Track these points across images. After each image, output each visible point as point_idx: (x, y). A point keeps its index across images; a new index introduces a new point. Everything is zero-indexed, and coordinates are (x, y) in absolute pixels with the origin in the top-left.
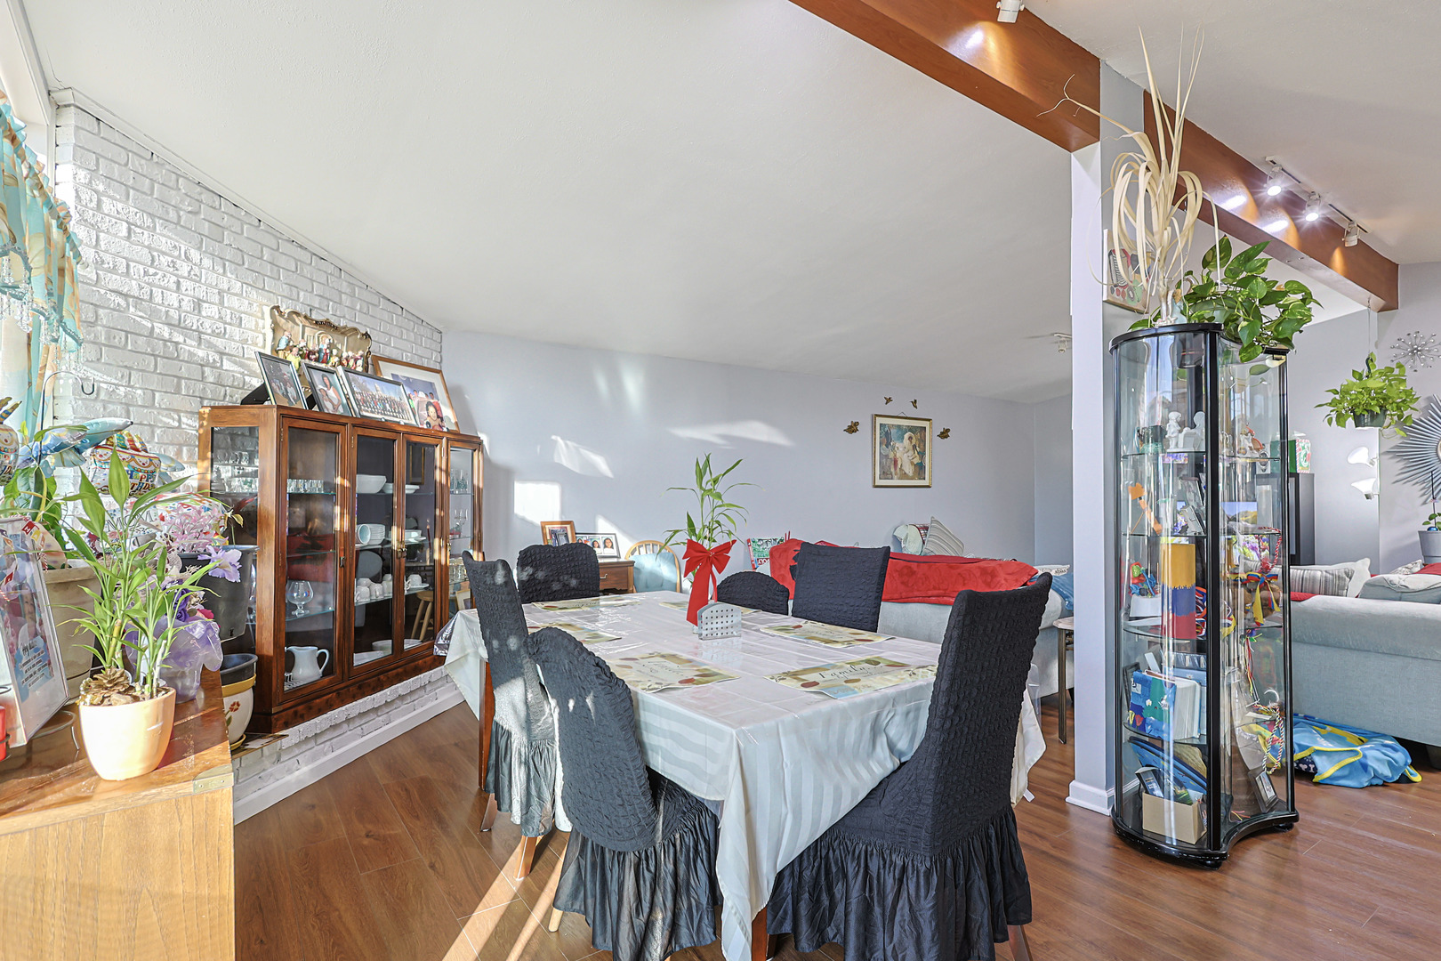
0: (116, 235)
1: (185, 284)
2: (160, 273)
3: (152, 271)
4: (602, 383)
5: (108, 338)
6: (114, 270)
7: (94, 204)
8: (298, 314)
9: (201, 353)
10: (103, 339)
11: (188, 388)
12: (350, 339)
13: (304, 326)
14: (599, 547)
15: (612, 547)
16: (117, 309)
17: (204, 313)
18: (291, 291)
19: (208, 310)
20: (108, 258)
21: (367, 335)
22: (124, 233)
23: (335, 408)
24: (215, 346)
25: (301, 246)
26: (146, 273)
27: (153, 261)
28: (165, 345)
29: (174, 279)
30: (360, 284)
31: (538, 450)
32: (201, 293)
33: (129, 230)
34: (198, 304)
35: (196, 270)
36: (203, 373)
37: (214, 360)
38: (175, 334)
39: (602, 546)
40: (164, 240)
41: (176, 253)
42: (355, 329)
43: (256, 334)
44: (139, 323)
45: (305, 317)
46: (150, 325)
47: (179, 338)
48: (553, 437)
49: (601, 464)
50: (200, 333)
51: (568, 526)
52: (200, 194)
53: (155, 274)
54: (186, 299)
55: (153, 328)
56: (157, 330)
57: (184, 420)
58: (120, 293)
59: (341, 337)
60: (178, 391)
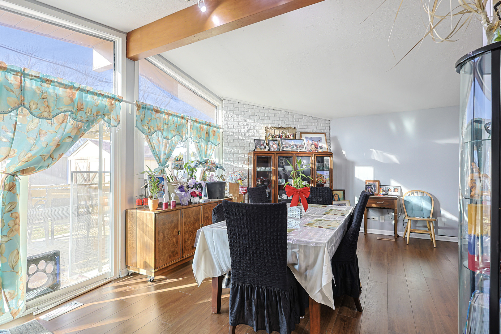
0: (231, 121)
1: (246, 127)
2: (240, 126)
3: (238, 126)
4: (393, 126)
5: (230, 141)
6: (231, 128)
7: (227, 117)
8: (273, 127)
9: (249, 141)
10: (229, 142)
11: (246, 149)
12: (289, 130)
13: (275, 130)
14: (391, 191)
15: (398, 192)
16: (232, 135)
17: (250, 132)
18: (273, 121)
19: (251, 131)
20: (230, 126)
21: (295, 128)
22: (233, 120)
23: (274, 149)
24: (252, 139)
25: (276, 110)
26: (237, 127)
27: (239, 124)
28: (241, 141)
29: (243, 126)
30: (296, 114)
31: (365, 154)
32: (249, 128)
33: (234, 119)
34: (248, 131)
35: (248, 123)
36: (250, 145)
37: (252, 142)
38: (243, 138)
39: (393, 191)
40: (241, 119)
41: (243, 121)
42: (291, 127)
43: (263, 134)
44: (236, 137)
45: (275, 127)
46: (238, 137)
47: (244, 138)
48: (371, 150)
49: (394, 158)
50: (249, 136)
51: (377, 183)
52: (249, 107)
53: (239, 126)
54: (246, 130)
55: (239, 137)
56: (239, 138)
57: (245, 155)
58: (232, 132)
59: (286, 130)
60: (244, 149)
